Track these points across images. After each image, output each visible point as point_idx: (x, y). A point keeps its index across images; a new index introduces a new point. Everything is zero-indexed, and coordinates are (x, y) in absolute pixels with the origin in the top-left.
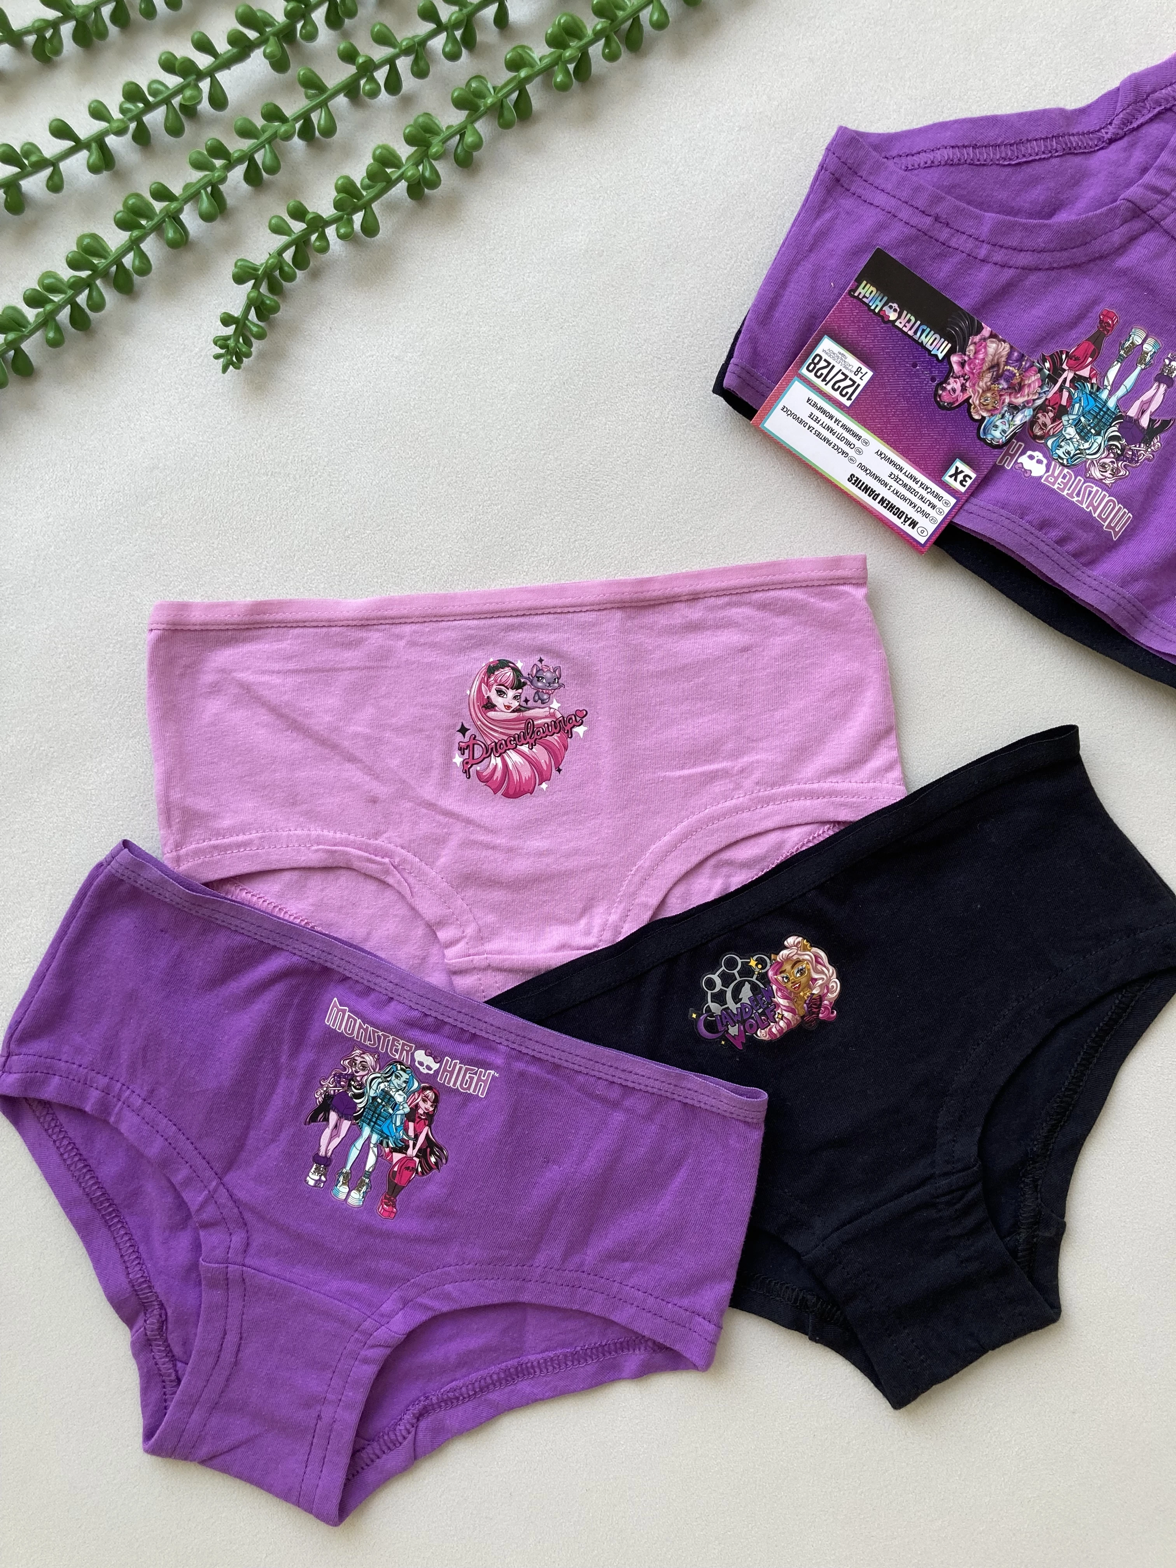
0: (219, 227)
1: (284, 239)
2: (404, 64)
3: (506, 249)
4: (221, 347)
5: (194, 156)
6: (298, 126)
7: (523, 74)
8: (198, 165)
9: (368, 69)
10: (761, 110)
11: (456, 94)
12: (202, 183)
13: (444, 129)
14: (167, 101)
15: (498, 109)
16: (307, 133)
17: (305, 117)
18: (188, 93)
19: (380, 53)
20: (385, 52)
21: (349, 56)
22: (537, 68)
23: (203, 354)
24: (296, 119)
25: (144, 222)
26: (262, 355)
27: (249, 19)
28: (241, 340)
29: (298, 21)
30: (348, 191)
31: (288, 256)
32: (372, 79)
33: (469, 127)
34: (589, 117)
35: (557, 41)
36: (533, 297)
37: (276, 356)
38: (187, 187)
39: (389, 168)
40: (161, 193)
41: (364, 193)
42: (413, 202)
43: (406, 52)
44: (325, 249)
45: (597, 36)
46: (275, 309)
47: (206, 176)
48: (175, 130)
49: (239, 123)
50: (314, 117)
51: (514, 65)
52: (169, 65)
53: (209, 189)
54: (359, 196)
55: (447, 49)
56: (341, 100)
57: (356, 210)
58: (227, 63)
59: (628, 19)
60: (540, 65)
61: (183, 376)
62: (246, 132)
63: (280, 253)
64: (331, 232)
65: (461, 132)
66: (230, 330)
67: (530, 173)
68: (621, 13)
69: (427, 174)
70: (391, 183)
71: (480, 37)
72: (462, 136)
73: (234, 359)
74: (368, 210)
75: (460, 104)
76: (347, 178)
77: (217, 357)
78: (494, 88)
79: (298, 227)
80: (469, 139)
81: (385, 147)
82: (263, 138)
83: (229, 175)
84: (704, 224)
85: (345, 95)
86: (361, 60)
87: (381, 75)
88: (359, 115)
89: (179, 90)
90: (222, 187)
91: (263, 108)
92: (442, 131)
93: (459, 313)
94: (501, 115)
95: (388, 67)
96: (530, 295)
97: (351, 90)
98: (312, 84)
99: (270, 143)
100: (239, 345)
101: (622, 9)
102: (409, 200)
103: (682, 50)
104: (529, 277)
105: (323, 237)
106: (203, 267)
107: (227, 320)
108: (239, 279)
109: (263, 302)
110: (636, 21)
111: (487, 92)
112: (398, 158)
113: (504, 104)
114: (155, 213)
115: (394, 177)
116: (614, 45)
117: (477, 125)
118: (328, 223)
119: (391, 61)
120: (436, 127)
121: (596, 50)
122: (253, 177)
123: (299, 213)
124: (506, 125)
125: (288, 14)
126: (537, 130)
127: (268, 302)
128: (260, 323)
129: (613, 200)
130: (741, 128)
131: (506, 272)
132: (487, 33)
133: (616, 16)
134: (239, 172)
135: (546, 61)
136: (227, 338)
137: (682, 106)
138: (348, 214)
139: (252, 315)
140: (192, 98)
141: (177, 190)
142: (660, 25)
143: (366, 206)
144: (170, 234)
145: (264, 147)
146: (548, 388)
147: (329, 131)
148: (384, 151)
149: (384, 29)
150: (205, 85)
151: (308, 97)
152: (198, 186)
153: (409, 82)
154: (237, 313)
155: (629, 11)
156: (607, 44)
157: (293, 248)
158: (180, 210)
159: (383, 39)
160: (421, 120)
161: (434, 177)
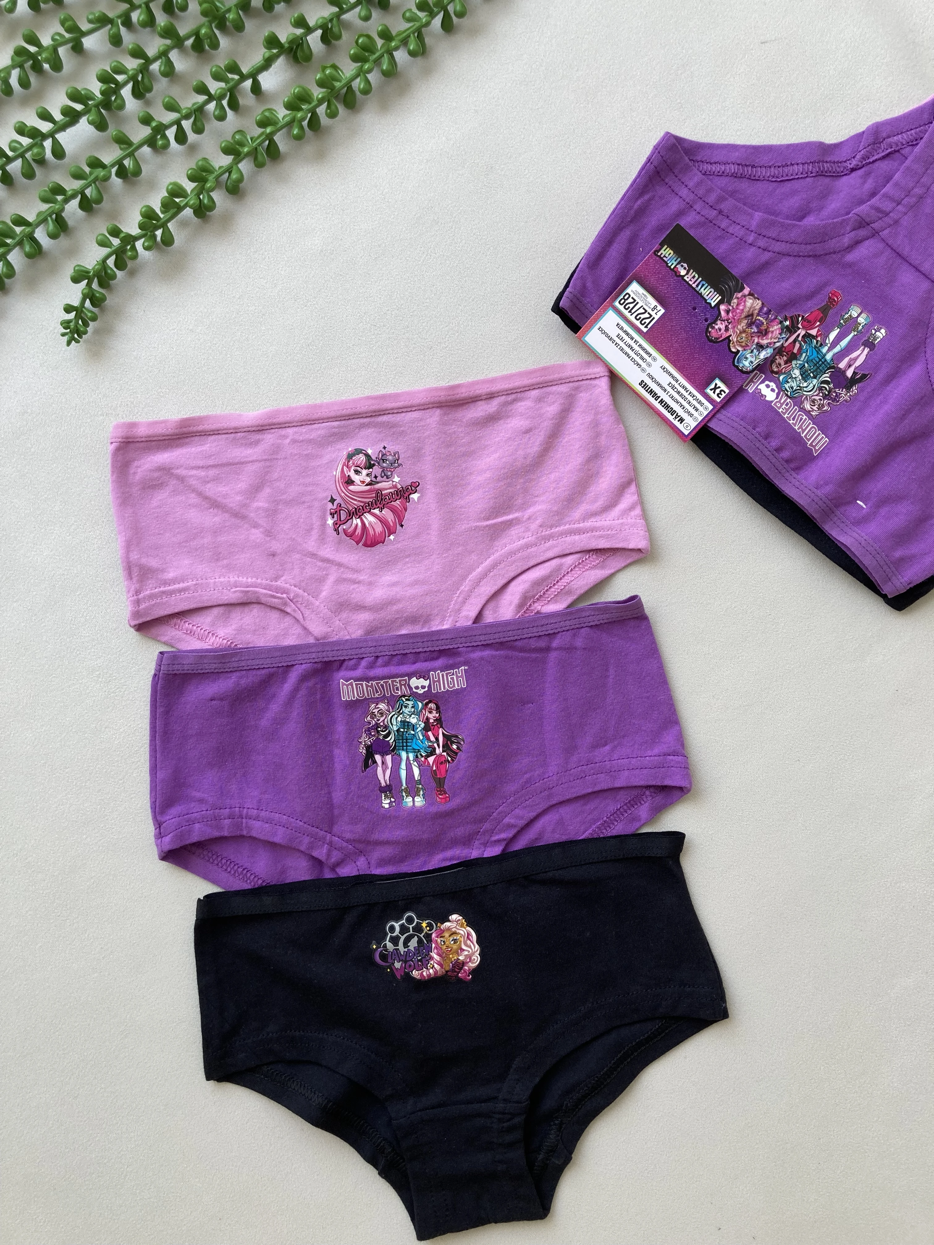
0: (63, 241)
1: (106, 251)
2: (187, 125)
3: (266, 251)
4: (65, 328)
5: (42, 194)
6: (114, 170)
7: (268, 130)
8: (45, 200)
9: (160, 129)
10: (442, 147)
11: (223, 145)
12: (48, 213)
13: (217, 169)
14: (22, 155)
15: (254, 153)
16: (122, 173)
17: (119, 163)
18: (35, 150)
19: (170, 117)
20: (174, 116)
21: (146, 120)
22: (280, 125)
23: (56, 331)
24: (113, 166)
25: (9, 241)
26: (96, 332)
27: (75, 96)
28: (80, 322)
29: (112, 96)
30: (149, 215)
31: (111, 262)
32: (164, 137)
33: (234, 167)
34: (321, 156)
35: (292, 106)
36: (285, 284)
37: (106, 332)
38: (39, 214)
39: (178, 197)
40: (20, 221)
41: (162, 216)
42: (199, 220)
43: (187, 117)
44: (135, 257)
45: (320, 102)
46: (104, 299)
47: (51, 207)
48: (29, 174)
49: (72, 169)
50: (126, 162)
51: (263, 124)
52: (21, 130)
53: (54, 216)
54: (157, 218)
55: (216, 113)
56: (146, 149)
57: (157, 228)
58: (63, 128)
59: (344, 87)
60: (282, 122)
61: (42, 348)
62: (78, 175)
63: (104, 261)
64: (139, 244)
65: (229, 170)
66: (72, 315)
67: (280, 197)
68: (338, 83)
69: (206, 201)
70: (180, 209)
71: (241, 101)
72: (230, 173)
73: (76, 336)
74: (165, 227)
75: (227, 151)
76: (148, 207)
77: (63, 335)
78: (251, 139)
79: (116, 242)
80: (234, 176)
81: (175, 184)
82: (90, 180)
83: (66, 206)
84: (404, 230)
85: (148, 146)
86: (154, 124)
87: (171, 133)
88: (159, 159)
89: (30, 148)
90: (63, 214)
91: (87, 160)
92: (216, 170)
93: (234, 297)
94: (256, 159)
95: (175, 127)
96: (283, 283)
97: (151, 142)
98: (122, 141)
99: (94, 183)
100: (78, 326)
101: (339, 80)
102: (196, 218)
103: (385, 106)
104: (282, 270)
105: (134, 248)
106: (54, 270)
107: (68, 309)
108: (76, 280)
109: (93, 295)
110: (350, 89)
111: (246, 142)
112: (184, 191)
113: (258, 150)
114: (16, 234)
115: (182, 205)
116: (333, 107)
117: (240, 165)
118: (136, 238)
119: (178, 123)
120: (212, 168)
121: (321, 110)
122: (86, 205)
123: (115, 232)
124: (259, 165)
125: (102, 93)
126: (287, 166)
127: (98, 295)
128: (94, 309)
129: (339, 214)
130: (427, 161)
131: (266, 267)
132: (247, 99)
133: (334, 87)
134: (75, 203)
135: (287, 119)
136: (69, 322)
137: (386, 146)
138: (151, 232)
139: (88, 303)
140: (38, 154)
141: (31, 218)
142: (366, 92)
143: (164, 225)
144: (27, 248)
145: (91, 185)
146: (298, 348)
147: (137, 172)
148: (175, 187)
149: (172, 101)
150: (48, 144)
151: (121, 149)
152: (45, 215)
153: (192, 137)
154: (76, 303)
155: (344, 82)
156: (329, 107)
157: (114, 257)
158: (33, 232)
159: (171, 107)
160: (200, 163)
161: (211, 204)
